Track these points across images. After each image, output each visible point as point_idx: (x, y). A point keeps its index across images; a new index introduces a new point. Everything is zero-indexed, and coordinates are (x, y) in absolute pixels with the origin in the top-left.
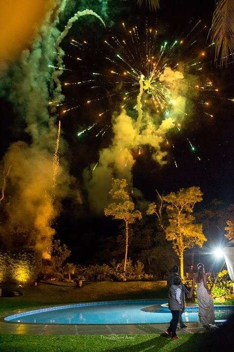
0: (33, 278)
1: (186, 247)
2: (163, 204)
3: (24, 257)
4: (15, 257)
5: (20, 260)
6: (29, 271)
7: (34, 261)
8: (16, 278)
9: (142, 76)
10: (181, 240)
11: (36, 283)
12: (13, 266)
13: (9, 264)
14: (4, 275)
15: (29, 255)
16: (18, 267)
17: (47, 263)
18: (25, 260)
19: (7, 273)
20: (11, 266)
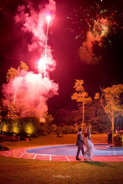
0: (35, 132)
1: (115, 117)
2: (103, 94)
3: (30, 121)
4: (26, 121)
5: (28, 122)
6: (33, 128)
7: (36, 123)
8: (27, 131)
9: (95, 21)
10: (113, 113)
11: (37, 135)
12: (25, 125)
13: (23, 124)
14: (20, 130)
15: (33, 120)
16: (27, 126)
17: (42, 124)
18: (31, 123)
19: (22, 129)
20: (24, 125)
